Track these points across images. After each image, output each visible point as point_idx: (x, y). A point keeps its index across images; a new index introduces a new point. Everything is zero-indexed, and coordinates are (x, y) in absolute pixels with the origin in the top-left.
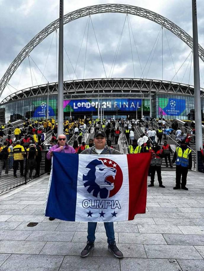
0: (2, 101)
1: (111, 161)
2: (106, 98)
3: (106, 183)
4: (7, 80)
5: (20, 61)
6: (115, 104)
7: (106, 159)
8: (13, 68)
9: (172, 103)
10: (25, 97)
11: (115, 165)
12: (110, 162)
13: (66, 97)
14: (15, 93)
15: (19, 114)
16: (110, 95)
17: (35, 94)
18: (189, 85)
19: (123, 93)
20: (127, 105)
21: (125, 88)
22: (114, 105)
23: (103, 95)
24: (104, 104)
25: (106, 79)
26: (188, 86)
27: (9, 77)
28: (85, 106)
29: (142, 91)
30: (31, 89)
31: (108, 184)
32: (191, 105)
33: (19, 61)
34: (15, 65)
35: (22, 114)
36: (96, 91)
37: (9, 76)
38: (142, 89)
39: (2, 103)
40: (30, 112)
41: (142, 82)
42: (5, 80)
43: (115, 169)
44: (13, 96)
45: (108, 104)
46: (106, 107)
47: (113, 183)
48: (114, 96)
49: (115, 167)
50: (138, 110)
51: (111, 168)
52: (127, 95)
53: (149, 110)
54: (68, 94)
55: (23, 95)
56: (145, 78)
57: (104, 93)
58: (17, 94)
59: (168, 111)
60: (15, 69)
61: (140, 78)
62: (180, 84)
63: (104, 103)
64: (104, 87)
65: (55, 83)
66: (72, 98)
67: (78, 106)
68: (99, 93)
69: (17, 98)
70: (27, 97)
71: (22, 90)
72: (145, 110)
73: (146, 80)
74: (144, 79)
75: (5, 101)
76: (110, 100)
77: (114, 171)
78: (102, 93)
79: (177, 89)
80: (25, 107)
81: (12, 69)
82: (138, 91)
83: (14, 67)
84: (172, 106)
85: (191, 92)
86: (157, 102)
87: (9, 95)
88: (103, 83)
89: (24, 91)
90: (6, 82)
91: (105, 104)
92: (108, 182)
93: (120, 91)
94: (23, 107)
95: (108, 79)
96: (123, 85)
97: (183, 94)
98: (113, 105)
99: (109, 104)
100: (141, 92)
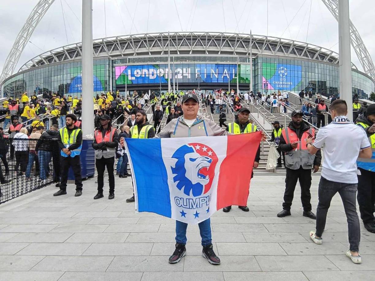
0: (21, 69)
1: (206, 147)
2: (182, 63)
3: (200, 176)
4: (27, 36)
5: (47, 5)
6: (196, 72)
7: (200, 145)
8: (36, 16)
9: (282, 71)
10: (55, 61)
11: (210, 153)
12: (205, 149)
13: (119, 61)
14: (40, 55)
15: (47, 88)
16: (189, 59)
17: (71, 57)
18: (308, 44)
19: (207, 55)
20: (216, 74)
21: (211, 47)
22: (195, 74)
23: (177, 59)
24: (179, 73)
25: (182, 34)
26: (305, 45)
27: (30, 31)
28: (147, 76)
29: (236, 52)
30: (65, 48)
31: (202, 178)
32: (310, 74)
33: (45, 5)
34: (40, 12)
35: (51, 88)
36: (166, 52)
37: (31, 29)
38: (236, 50)
39: (21, 71)
40: (63, 85)
41: (236, 39)
42: (25, 36)
43: (210, 158)
44: (37, 61)
45: (184, 72)
46: (181, 77)
47: (208, 176)
48: (194, 59)
49: (210, 156)
50: (232, 82)
51: (206, 158)
52: (215, 59)
53: (247, 82)
54: (122, 56)
55: (53, 58)
56: (242, 33)
57: (179, 55)
58: (44, 57)
59: (276, 83)
60: (39, 18)
61: (234, 32)
62: (294, 41)
63: (179, 70)
64: (179, 45)
65: (103, 39)
66: (128, 63)
67: (136, 76)
68: (169, 56)
69: (44, 63)
70: (59, 60)
71: (50, 51)
72: (242, 81)
73: (243, 36)
74: (240, 34)
75: (25, 68)
76: (189, 66)
77: (209, 162)
78: (176, 55)
79: (289, 50)
80: (56, 77)
81: (35, 18)
82: (232, 53)
83: (38, 14)
84: (281, 75)
85: (309, 55)
86: (259, 70)
87: (30, 59)
88: (177, 40)
89: (53, 52)
90: (26, 38)
91: (181, 72)
92: (201, 176)
93: (204, 52)
94: (53, 78)
95: (184, 34)
96: (208, 43)
97: (299, 56)
98: (193, 74)
99: (187, 71)
100: (235, 54)
